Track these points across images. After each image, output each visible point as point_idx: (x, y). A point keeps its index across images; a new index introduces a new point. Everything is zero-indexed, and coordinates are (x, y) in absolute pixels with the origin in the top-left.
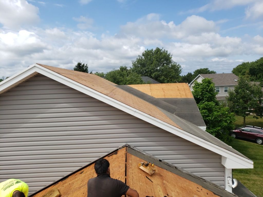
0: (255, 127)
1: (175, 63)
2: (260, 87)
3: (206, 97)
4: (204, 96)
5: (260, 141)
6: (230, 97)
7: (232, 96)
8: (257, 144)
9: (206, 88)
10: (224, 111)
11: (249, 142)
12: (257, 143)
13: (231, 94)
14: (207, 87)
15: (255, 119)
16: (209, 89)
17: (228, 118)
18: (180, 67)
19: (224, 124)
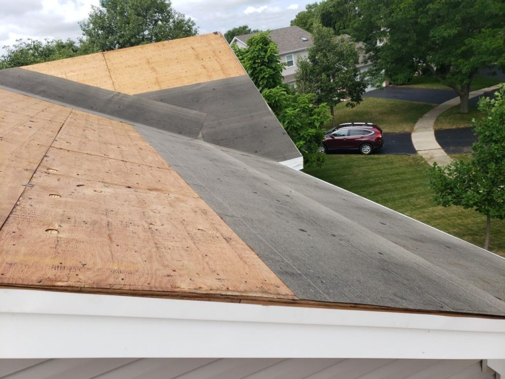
0: (355, 123)
1: (180, 15)
2: (352, 43)
3: (263, 78)
4: (258, 77)
5: (367, 149)
6: (303, 73)
7: (307, 70)
8: (363, 156)
9: (260, 57)
10: (305, 103)
11: (349, 155)
12: (361, 153)
13: (303, 65)
14: (263, 54)
15: (349, 109)
16: (266, 57)
17: (315, 117)
18: (194, 24)
19: (309, 131)
